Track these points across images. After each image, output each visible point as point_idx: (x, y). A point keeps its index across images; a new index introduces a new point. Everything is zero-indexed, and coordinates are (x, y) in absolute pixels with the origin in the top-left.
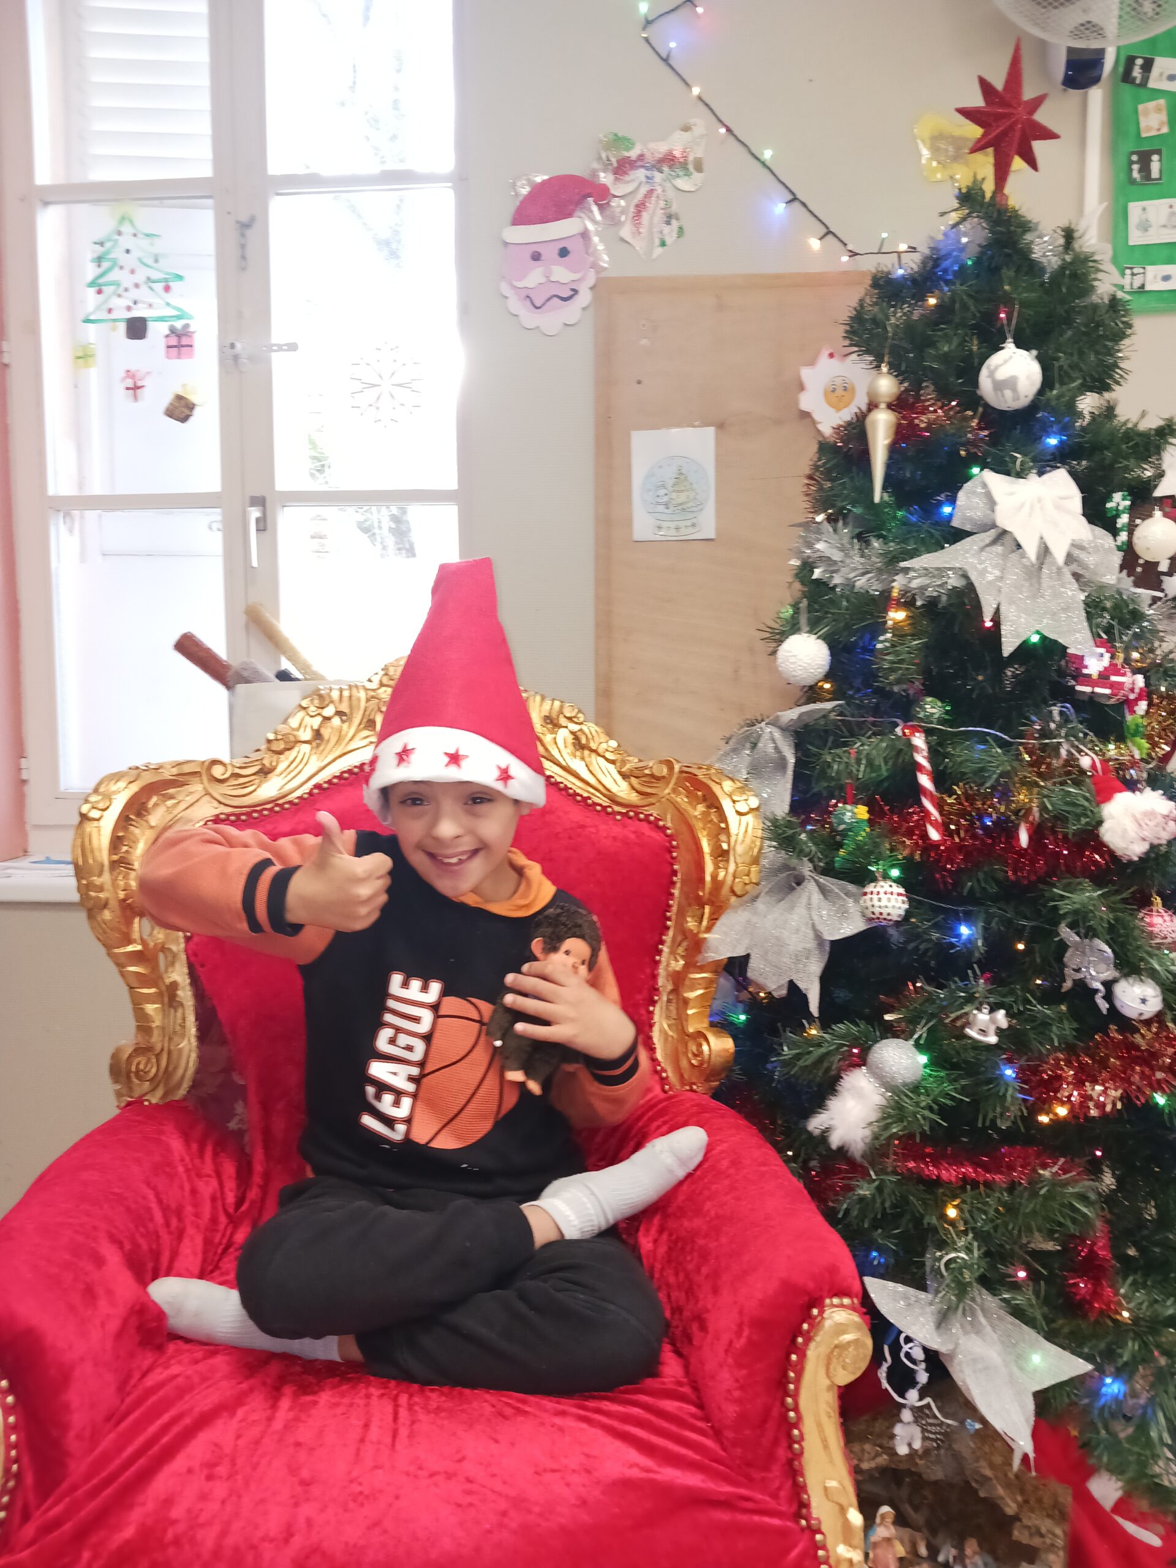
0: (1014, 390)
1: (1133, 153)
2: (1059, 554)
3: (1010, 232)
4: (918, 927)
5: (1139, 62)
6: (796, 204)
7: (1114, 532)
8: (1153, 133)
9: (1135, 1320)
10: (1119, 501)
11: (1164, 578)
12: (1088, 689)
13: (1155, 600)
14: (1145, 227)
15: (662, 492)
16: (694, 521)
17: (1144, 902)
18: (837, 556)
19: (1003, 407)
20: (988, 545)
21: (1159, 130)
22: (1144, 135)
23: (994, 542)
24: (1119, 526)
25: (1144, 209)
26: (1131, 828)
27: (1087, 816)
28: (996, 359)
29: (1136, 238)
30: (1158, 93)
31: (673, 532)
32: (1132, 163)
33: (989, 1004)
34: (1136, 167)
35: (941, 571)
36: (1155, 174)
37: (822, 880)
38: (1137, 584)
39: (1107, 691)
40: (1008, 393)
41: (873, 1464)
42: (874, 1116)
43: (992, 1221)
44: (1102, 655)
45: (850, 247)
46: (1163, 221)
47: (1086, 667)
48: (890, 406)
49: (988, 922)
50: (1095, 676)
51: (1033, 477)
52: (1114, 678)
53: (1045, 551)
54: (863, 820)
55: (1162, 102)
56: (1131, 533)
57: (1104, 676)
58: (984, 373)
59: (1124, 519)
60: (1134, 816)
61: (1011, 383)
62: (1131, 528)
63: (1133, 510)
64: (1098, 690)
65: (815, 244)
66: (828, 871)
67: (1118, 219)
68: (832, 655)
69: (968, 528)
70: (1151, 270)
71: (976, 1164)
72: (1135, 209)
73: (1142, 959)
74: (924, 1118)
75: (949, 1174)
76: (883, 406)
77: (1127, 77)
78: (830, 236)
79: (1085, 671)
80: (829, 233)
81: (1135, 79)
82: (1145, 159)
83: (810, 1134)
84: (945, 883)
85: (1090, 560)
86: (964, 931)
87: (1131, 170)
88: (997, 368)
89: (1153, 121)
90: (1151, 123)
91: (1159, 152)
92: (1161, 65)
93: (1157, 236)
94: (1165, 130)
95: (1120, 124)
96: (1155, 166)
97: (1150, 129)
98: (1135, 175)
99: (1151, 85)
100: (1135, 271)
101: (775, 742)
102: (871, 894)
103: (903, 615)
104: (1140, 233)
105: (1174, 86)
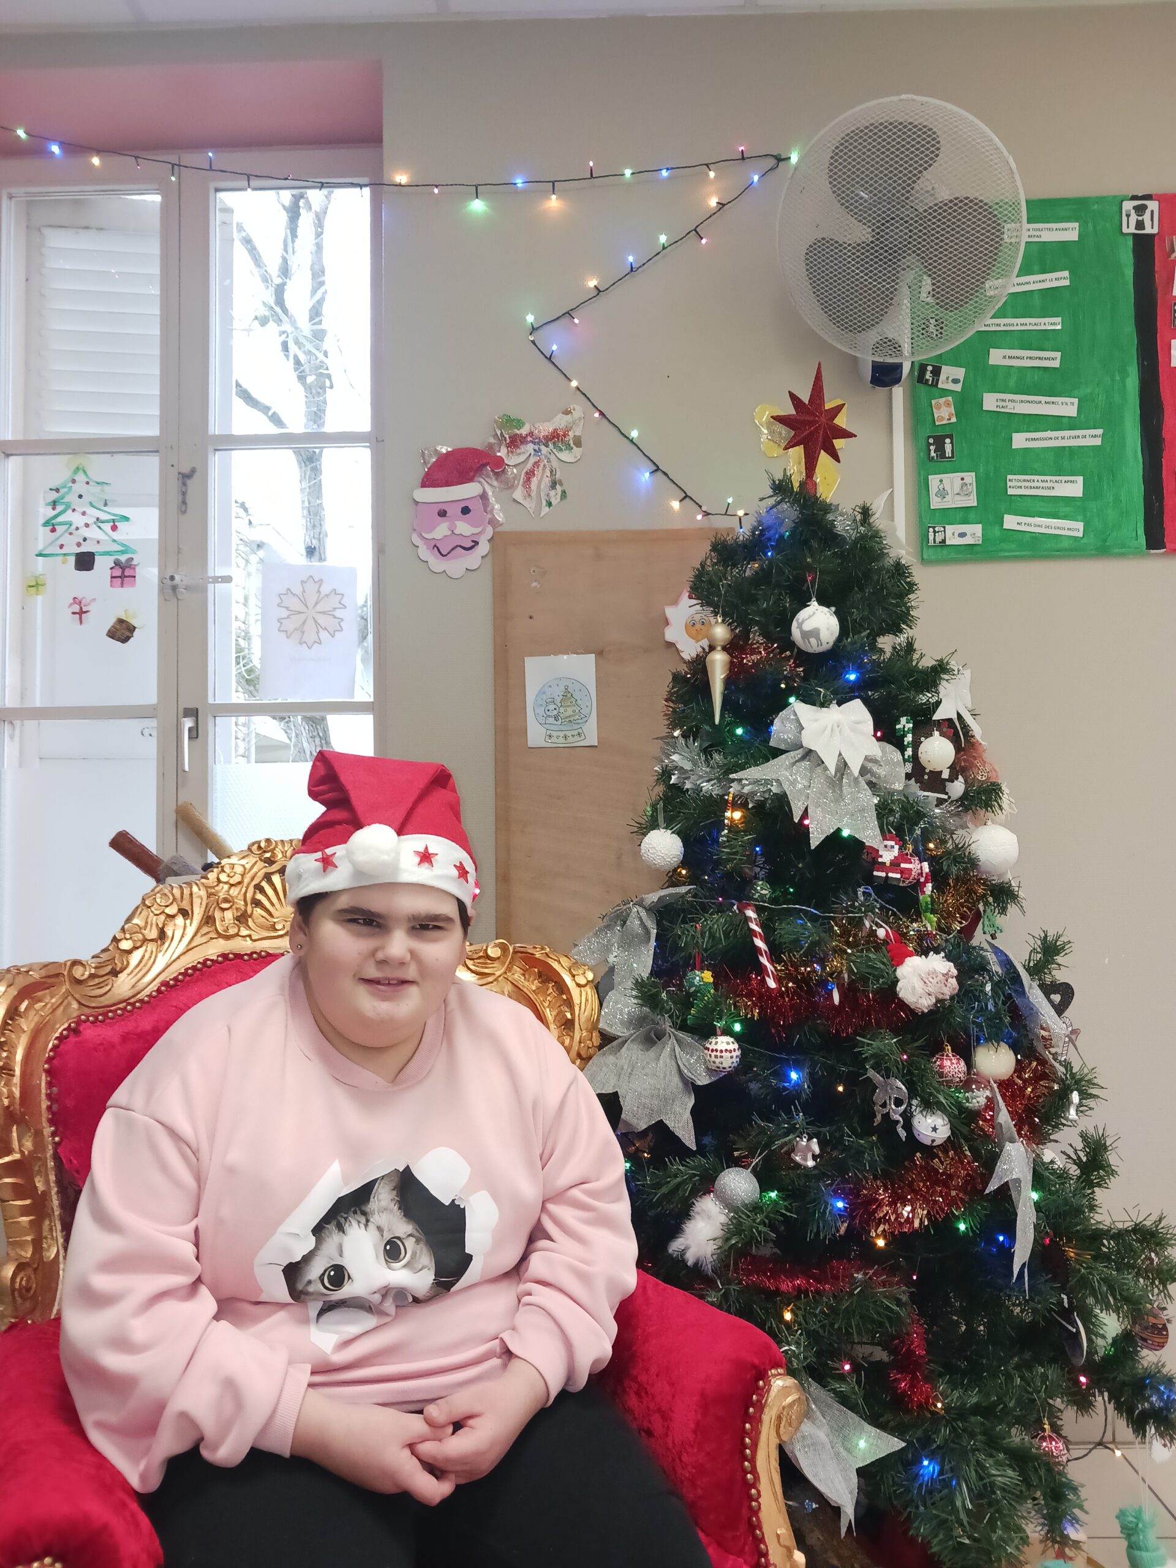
0: (818, 638)
1: (929, 437)
2: (855, 767)
3: (813, 514)
4: (760, 1075)
5: (930, 368)
6: (659, 473)
7: (902, 749)
8: (945, 422)
9: (947, 1408)
10: (904, 723)
11: (947, 783)
12: (883, 874)
13: (940, 802)
14: (942, 494)
15: (552, 707)
16: (580, 731)
17: (936, 1049)
18: (688, 766)
19: (810, 651)
20: (797, 761)
21: (949, 419)
22: (937, 423)
23: (803, 758)
24: (906, 743)
25: (941, 481)
26: (919, 985)
27: (883, 977)
28: (803, 614)
29: (936, 503)
30: (945, 392)
31: (562, 740)
32: (929, 445)
33: (808, 1134)
34: (932, 448)
35: (767, 782)
36: (948, 453)
37: (680, 1035)
38: (923, 789)
39: (898, 876)
40: (813, 641)
42: (719, 1233)
43: (820, 1321)
44: (892, 847)
45: (704, 508)
46: (957, 490)
47: (881, 856)
48: (724, 649)
49: (812, 1067)
50: (888, 864)
51: (834, 706)
52: (903, 865)
53: (843, 766)
54: (709, 984)
55: (950, 398)
56: (915, 749)
57: (895, 865)
58: (794, 624)
59: (909, 738)
60: (920, 975)
61: (815, 633)
62: (916, 745)
63: (914, 731)
64: (891, 875)
65: (676, 505)
66: (683, 1027)
67: (920, 489)
68: (684, 846)
69: (783, 747)
70: (950, 529)
71: (808, 1276)
72: (934, 480)
74: (759, 1232)
75: (786, 1286)
76: (719, 648)
77: (921, 379)
78: (687, 499)
79: (880, 860)
80: (686, 496)
81: (927, 380)
82: (939, 441)
83: (671, 1256)
84: (780, 1037)
85: (881, 771)
86: (794, 1076)
87: (930, 450)
89: (944, 413)
90: (942, 415)
91: (951, 437)
92: (947, 371)
93: (951, 502)
94: (954, 420)
95: (918, 415)
96: (948, 448)
97: (943, 419)
98: (933, 454)
99: (940, 385)
100: (937, 529)
101: (641, 919)
102: (712, 1050)
103: (737, 815)
104: (939, 500)
105: (958, 388)
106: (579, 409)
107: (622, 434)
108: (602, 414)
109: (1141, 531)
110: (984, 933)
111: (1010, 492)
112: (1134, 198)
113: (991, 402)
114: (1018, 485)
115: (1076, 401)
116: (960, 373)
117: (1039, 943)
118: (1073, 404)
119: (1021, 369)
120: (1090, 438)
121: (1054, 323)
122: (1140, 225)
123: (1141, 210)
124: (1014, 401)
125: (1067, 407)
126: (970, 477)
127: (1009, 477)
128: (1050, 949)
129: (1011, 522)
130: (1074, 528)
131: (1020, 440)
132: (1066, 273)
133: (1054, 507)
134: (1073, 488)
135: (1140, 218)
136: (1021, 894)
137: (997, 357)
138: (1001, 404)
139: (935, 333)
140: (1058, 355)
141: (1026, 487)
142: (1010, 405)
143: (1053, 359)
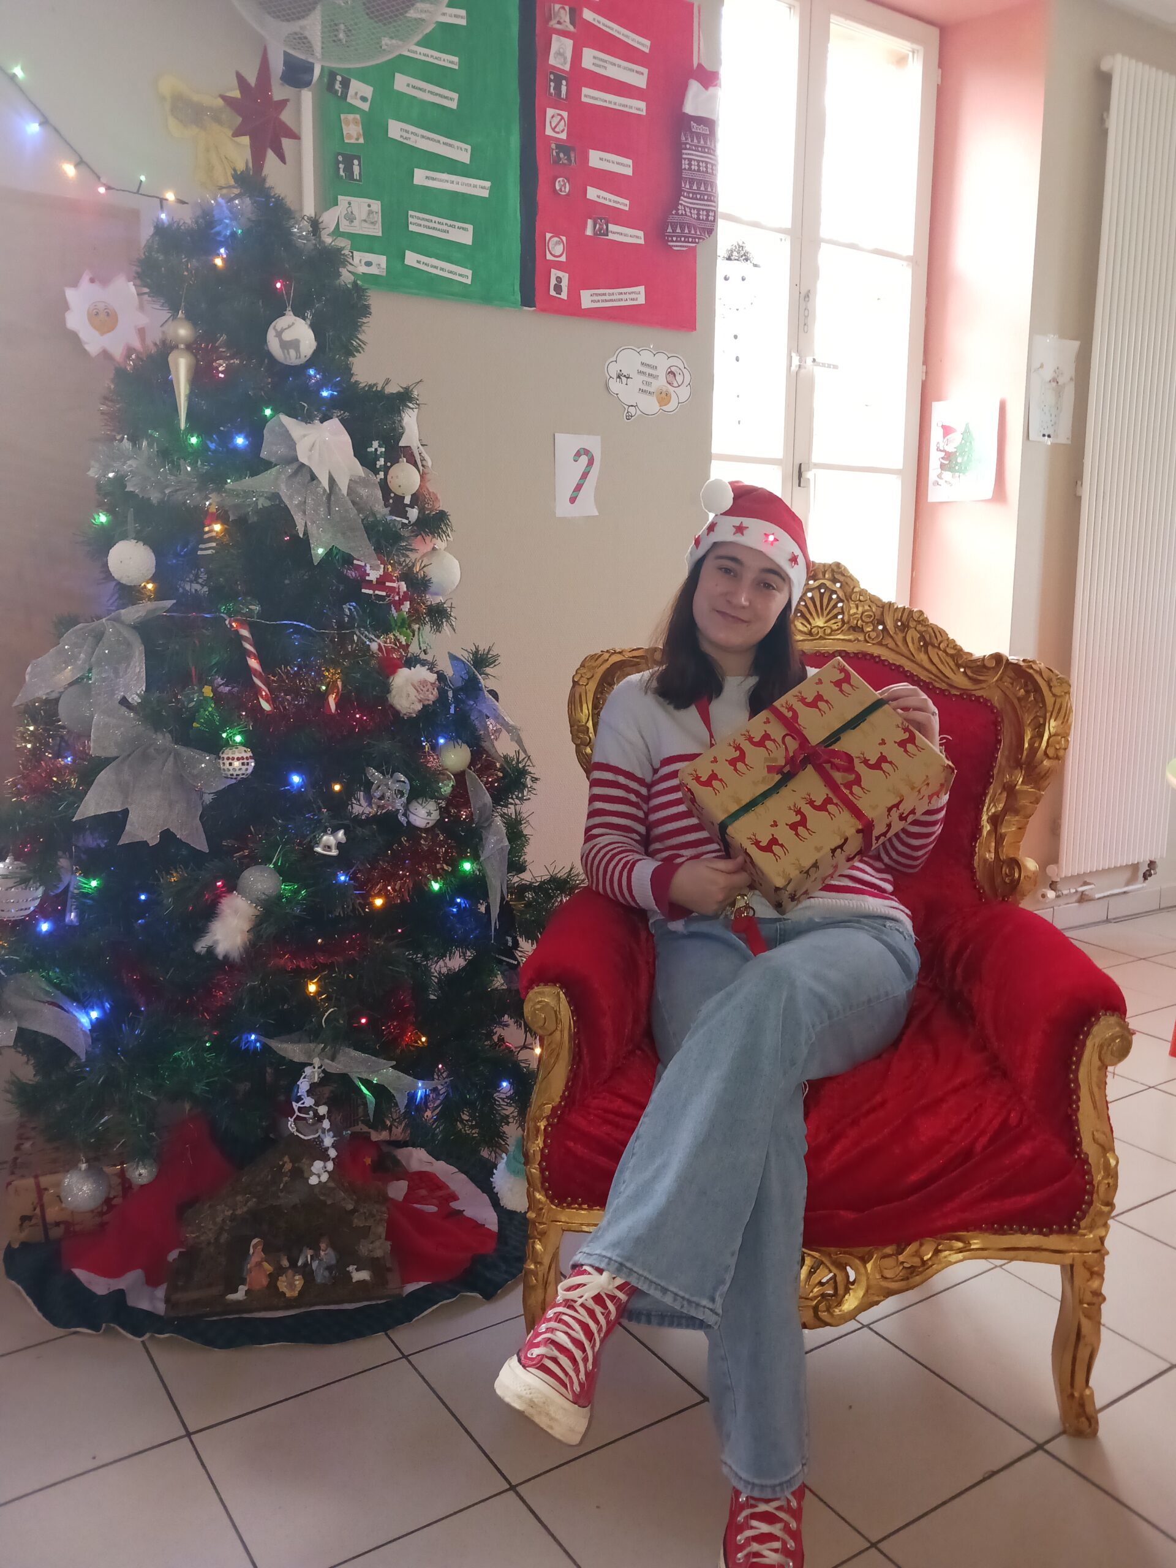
0: (298, 350)
2: (343, 486)
5: (339, 78)
6: (48, 127)
8: (353, 141)
10: (376, 447)
11: (407, 509)
14: (351, 217)
19: (288, 363)
20: (288, 476)
21: (357, 139)
22: (346, 141)
23: (296, 473)
24: (378, 466)
25: (350, 203)
27: (380, 687)
28: (281, 323)
29: (344, 226)
30: (353, 109)
32: (339, 162)
33: (330, 827)
34: (341, 166)
36: (356, 175)
37: (181, 749)
38: (391, 513)
39: (384, 594)
40: (292, 353)
41: (245, 1209)
44: (378, 566)
46: (364, 217)
47: (368, 575)
48: (187, 349)
50: (374, 581)
51: (317, 423)
52: (388, 584)
53: (333, 483)
54: (209, 698)
55: (358, 116)
56: (386, 475)
57: (381, 583)
58: (271, 335)
59: (381, 462)
60: (411, 685)
61: (292, 347)
62: (386, 469)
63: (386, 455)
64: (377, 592)
65: (70, 169)
66: (185, 741)
68: (157, 559)
69: (274, 459)
70: (357, 255)
72: (342, 201)
77: (330, 87)
78: (84, 166)
79: (367, 578)
80: (82, 161)
81: (337, 91)
82: (348, 161)
83: (197, 953)
86: (295, 779)
87: (338, 168)
90: (351, 132)
91: (359, 158)
92: (356, 86)
93: (360, 228)
94: (361, 141)
95: (328, 127)
96: (356, 170)
97: (350, 136)
98: (342, 173)
99: (349, 100)
102: (228, 759)
103: (217, 527)
104: (347, 223)
105: (365, 106)
109: (517, 288)
111: (412, 228)
113: (396, 129)
114: (419, 223)
115: (469, 147)
116: (368, 91)
118: (466, 150)
119: (423, 102)
120: (479, 188)
121: (449, 61)
124: (416, 134)
125: (461, 153)
126: (376, 206)
127: (411, 213)
129: (412, 258)
130: (463, 275)
131: (420, 177)
132: (463, 13)
133: (448, 251)
134: (463, 235)
136: (454, 614)
137: (402, 83)
138: (405, 135)
139: (345, 40)
140: (455, 96)
141: (425, 226)
142: (413, 138)
143: (451, 100)
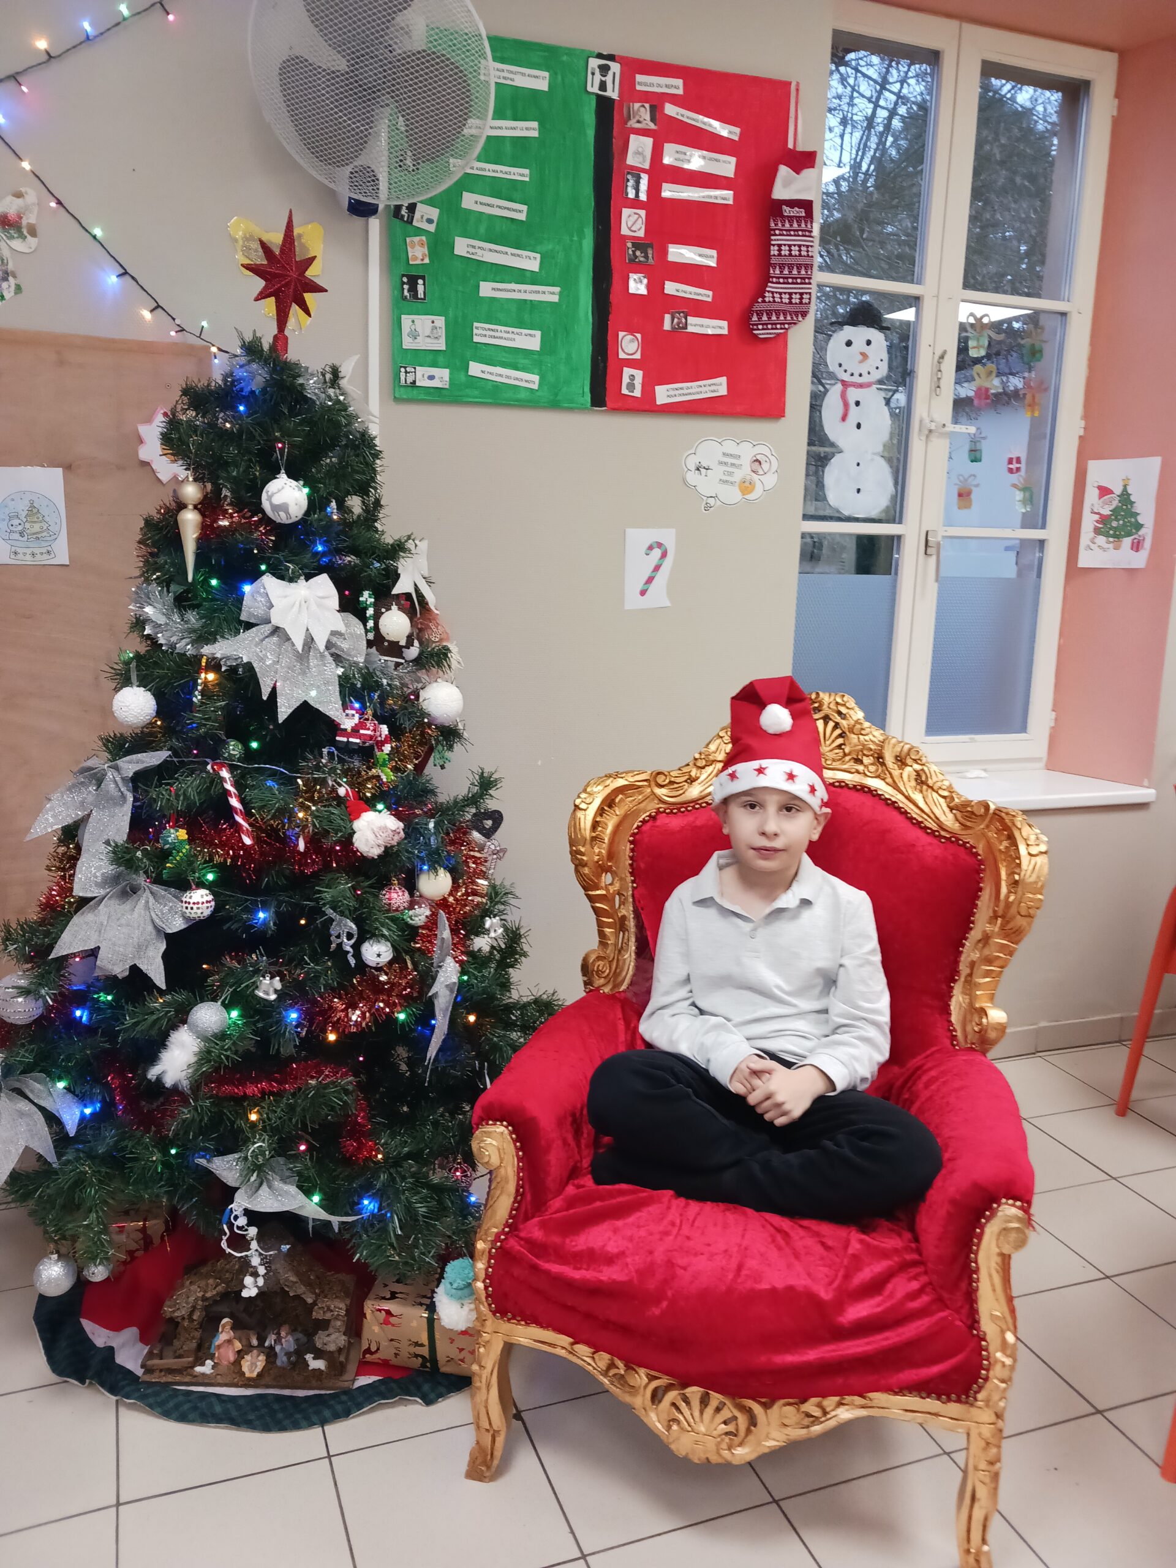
0: (287, 513)
1: (403, 275)
2: (321, 642)
3: (283, 377)
4: (232, 912)
5: (405, 205)
6: (127, 277)
7: (364, 620)
8: (418, 262)
9: (386, 1158)
10: (367, 597)
11: (404, 650)
12: (345, 739)
13: (397, 665)
14: (414, 336)
15: (16, 522)
16: (49, 548)
17: (384, 883)
20: (267, 637)
21: (422, 260)
22: (411, 263)
24: (368, 615)
25: (413, 321)
26: (371, 837)
27: (341, 831)
28: (272, 487)
29: (408, 343)
30: (419, 231)
31: (29, 557)
32: (403, 283)
34: (406, 287)
36: (421, 295)
37: (155, 888)
39: (358, 741)
40: (282, 514)
41: (214, 1292)
42: (193, 1059)
43: (280, 1118)
45: (178, 321)
46: (428, 333)
49: (278, 906)
50: (349, 730)
51: (302, 581)
53: (309, 641)
54: (184, 840)
55: (424, 238)
56: (376, 621)
57: (355, 730)
58: (264, 496)
60: (372, 830)
61: (284, 507)
62: (377, 616)
63: (375, 605)
64: (351, 740)
65: (147, 315)
66: (158, 880)
67: (394, 328)
71: (270, 1080)
72: (406, 320)
73: (377, 928)
74: (227, 1057)
75: (252, 1090)
76: (191, 507)
77: (397, 214)
78: (160, 310)
80: (158, 306)
81: (403, 216)
82: (413, 281)
83: (150, 1079)
84: (251, 879)
85: (344, 645)
86: (261, 915)
87: (403, 289)
88: (273, 494)
89: (418, 253)
90: (416, 254)
91: (423, 278)
92: (421, 209)
93: (423, 343)
94: (427, 261)
95: (394, 252)
96: (420, 289)
97: (416, 258)
98: (406, 293)
99: (415, 223)
100: (408, 369)
101: (116, 782)
102: (186, 902)
103: (211, 676)
104: (410, 340)
105: (432, 228)
106: (32, 196)
107: (83, 228)
108: (59, 203)
109: (587, 389)
110: (435, 765)
111: (476, 339)
112: (600, 56)
113: (462, 246)
114: (483, 333)
115: (538, 256)
116: (434, 213)
117: (477, 777)
118: (535, 258)
119: (491, 217)
120: (549, 294)
121: (521, 174)
122: (603, 86)
123: (604, 69)
124: (482, 249)
125: (531, 262)
126: (440, 321)
127: (476, 324)
128: (486, 784)
129: (476, 369)
130: (530, 380)
131: (486, 289)
132: (535, 124)
133: (514, 358)
134: (530, 340)
135: (603, 79)
136: (466, 735)
137: (469, 201)
138: (471, 250)
139: (412, 167)
140: (524, 208)
141: (491, 337)
142: (479, 252)
143: (520, 212)
